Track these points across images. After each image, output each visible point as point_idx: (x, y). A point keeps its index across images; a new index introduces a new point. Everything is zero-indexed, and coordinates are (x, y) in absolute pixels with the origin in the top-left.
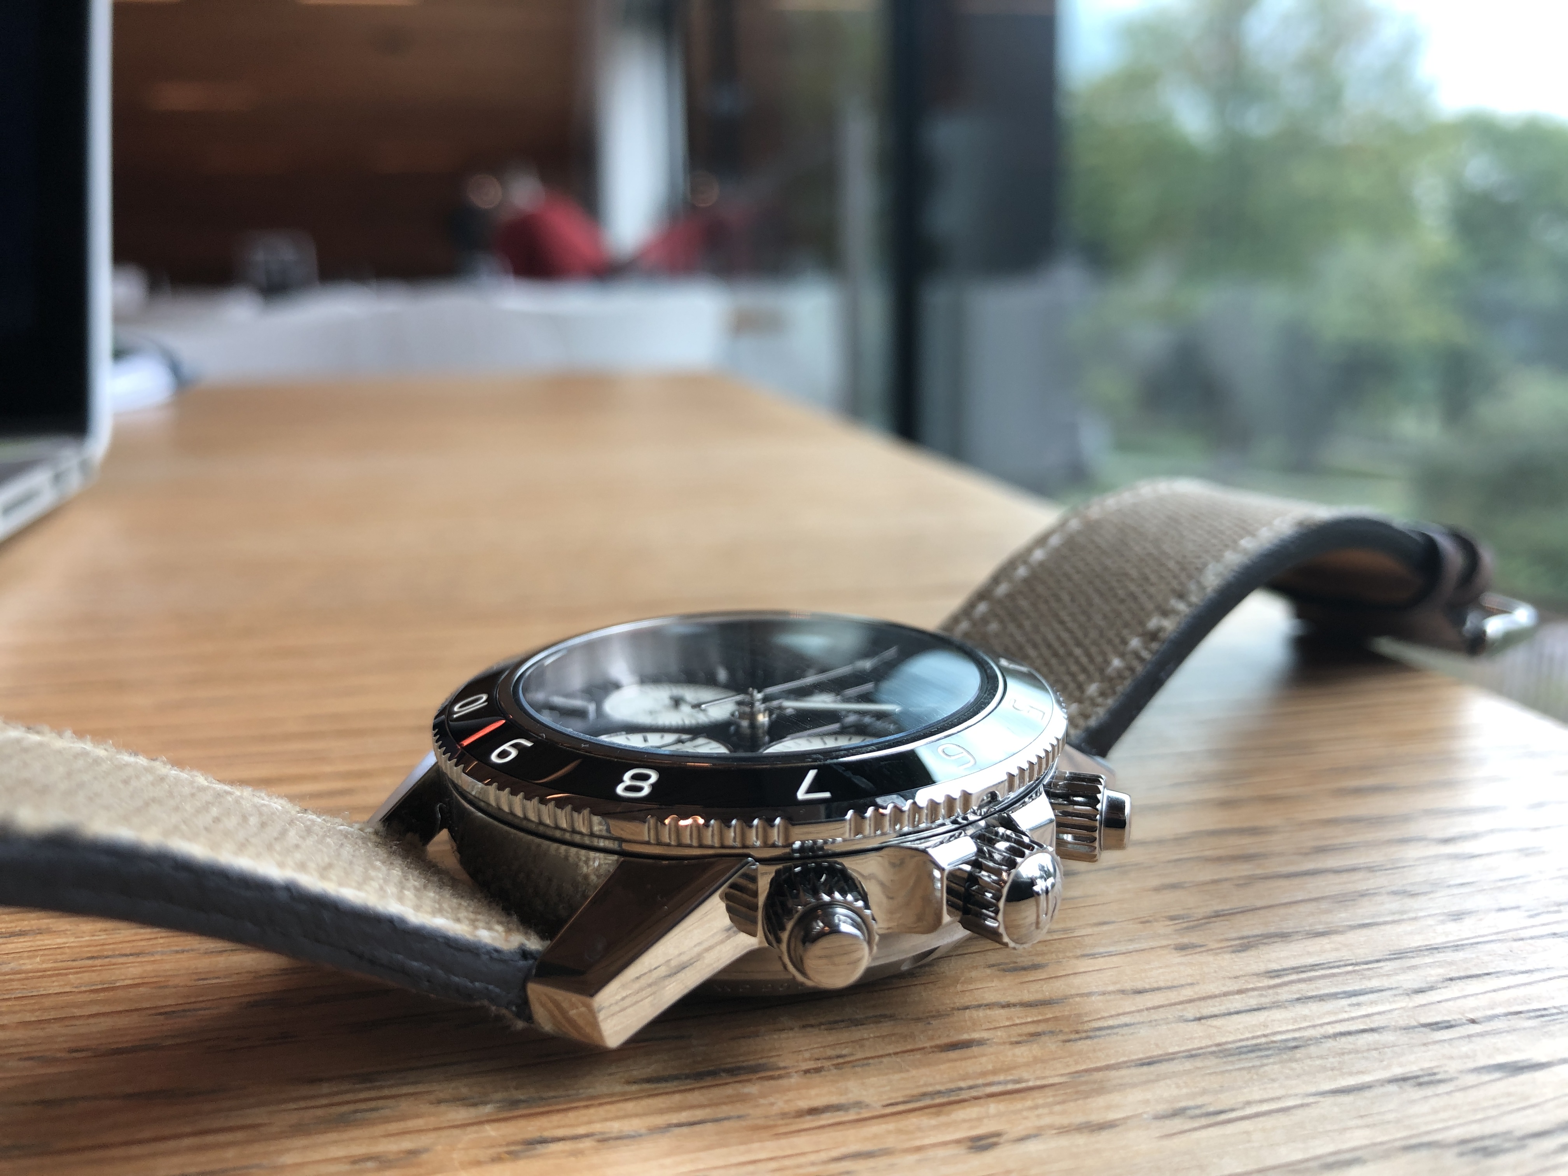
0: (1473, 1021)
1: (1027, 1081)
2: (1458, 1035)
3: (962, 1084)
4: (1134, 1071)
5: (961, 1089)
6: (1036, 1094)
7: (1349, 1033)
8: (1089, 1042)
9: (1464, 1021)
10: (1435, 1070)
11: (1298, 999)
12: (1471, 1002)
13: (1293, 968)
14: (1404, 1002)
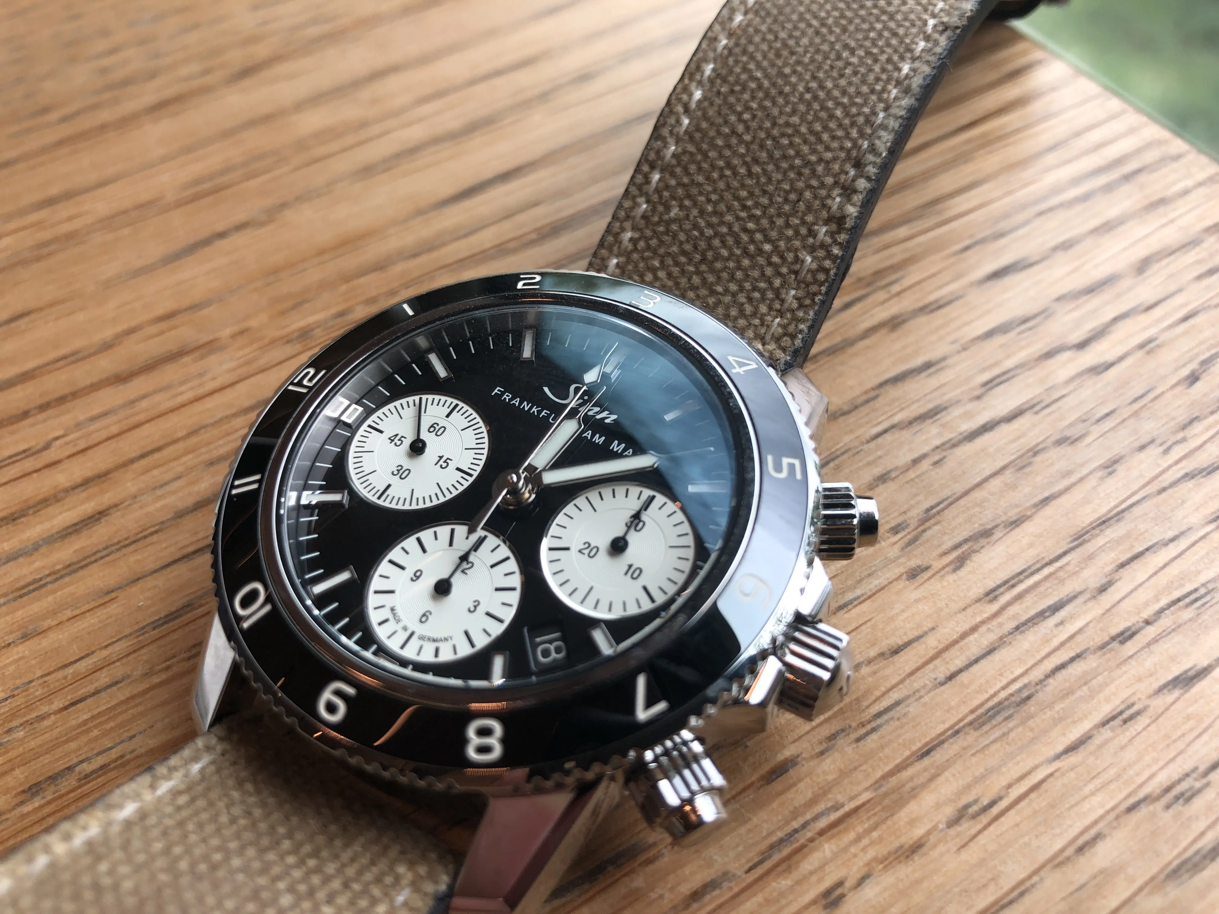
0: (1148, 622)
1: (843, 805)
2: (1140, 645)
3: (795, 825)
4: (919, 766)
5: (796, 831)
6: (853, 820)
7: (1062, 666)
8: (874, 736)
9: (1141, 624)
10: (1131, 700)
11: (1017, 628)
12: (1142, 595)
13: (1005, 583)
14: (1095, 609)
